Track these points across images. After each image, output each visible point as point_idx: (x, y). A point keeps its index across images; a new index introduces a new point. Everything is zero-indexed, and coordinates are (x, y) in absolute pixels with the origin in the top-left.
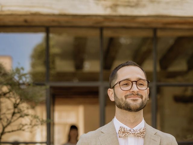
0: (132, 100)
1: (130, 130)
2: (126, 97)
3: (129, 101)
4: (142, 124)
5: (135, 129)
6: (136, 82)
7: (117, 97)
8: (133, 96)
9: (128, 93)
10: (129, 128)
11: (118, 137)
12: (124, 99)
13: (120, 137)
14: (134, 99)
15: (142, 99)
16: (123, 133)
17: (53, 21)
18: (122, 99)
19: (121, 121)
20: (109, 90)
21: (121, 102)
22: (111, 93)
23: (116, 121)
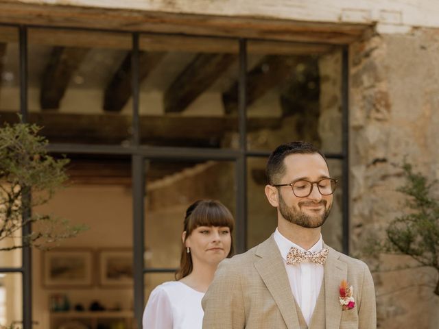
0: (311, 210)
1: (305, 253)
2: (300, 205)
3: (307, 212)
4: (319, 246)
5: (311, 250)
6: (318, 183)
7: (285, 204)
8: (312, 204)
9: (305, 200)
10: (303, 250)
11: (285, 264)
12: (298, 208)
13: (288, 263)
14: (316, 208)
15: (325, 205)
16: (295, 256)
17: (40, 16)
18: (294, 208)
19: (290, 238)
20: (269, 188)
21: (293, 212)
22: (271, 192)
23: (277, 236)
